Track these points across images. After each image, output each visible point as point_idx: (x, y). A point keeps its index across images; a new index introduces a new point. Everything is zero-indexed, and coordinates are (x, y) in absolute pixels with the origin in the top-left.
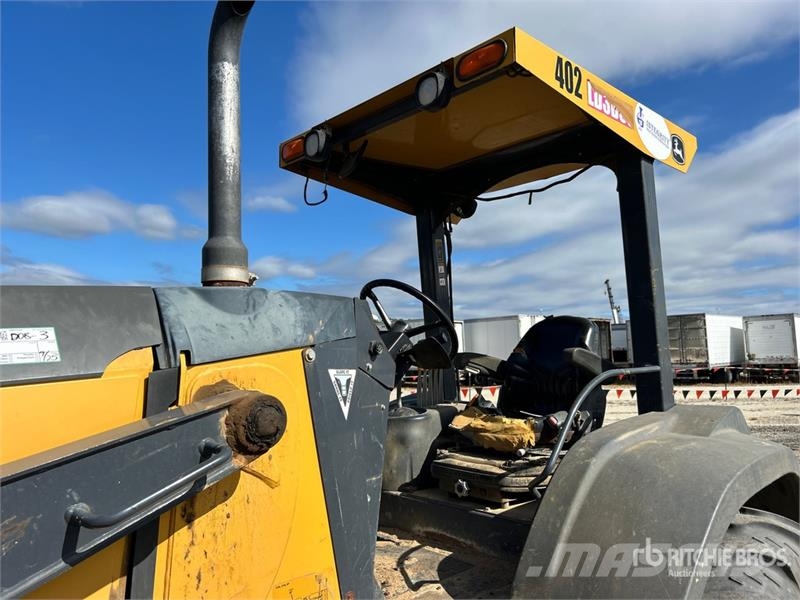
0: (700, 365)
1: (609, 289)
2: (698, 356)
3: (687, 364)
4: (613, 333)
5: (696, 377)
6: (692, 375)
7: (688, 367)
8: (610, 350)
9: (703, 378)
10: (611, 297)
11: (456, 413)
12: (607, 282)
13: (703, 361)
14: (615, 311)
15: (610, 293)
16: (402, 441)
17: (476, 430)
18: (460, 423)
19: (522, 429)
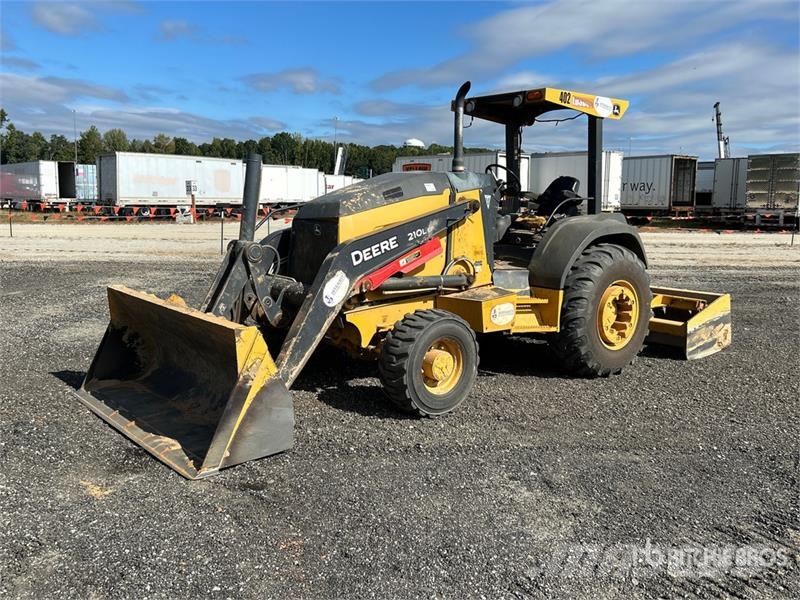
0: (788, 210)
1: (718, 115)
2: (787, 202)
3: (774, 209)
4: (699, 173)
5: (781, 223)
6: (778, 222)
7: (773, 213)
8: (693, 192)
9: (788, 225)
10: (719, 124)
11: (517, 217)
12: (716, 105)
13: (790, 206)
14: (722, 143)
15: (718, 120)
16: (497, 226)
17: (526, 221)
18: (519, 219)
19: (543, 220)
